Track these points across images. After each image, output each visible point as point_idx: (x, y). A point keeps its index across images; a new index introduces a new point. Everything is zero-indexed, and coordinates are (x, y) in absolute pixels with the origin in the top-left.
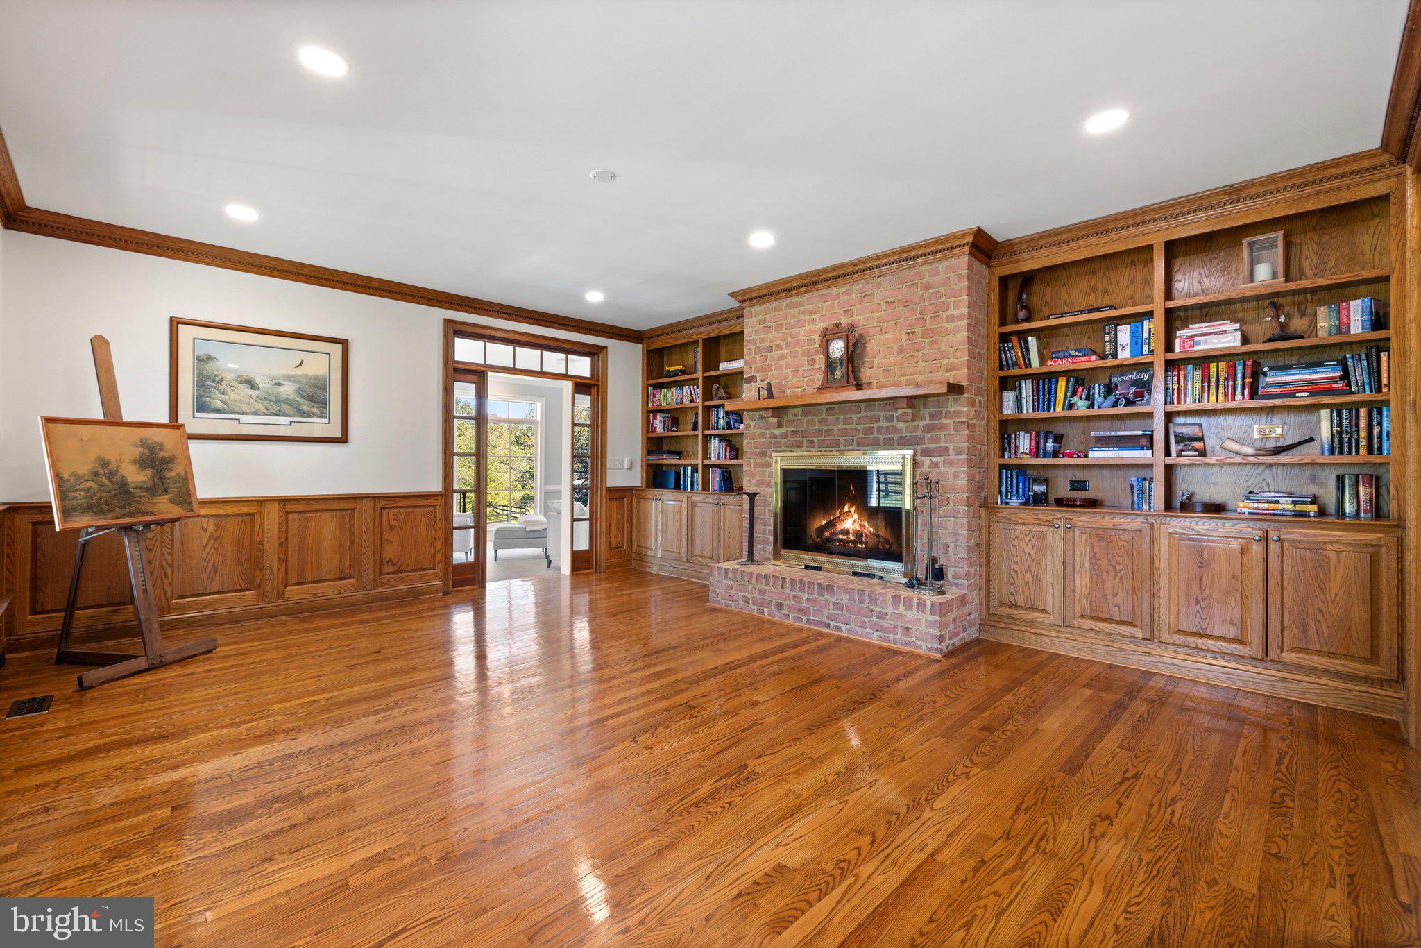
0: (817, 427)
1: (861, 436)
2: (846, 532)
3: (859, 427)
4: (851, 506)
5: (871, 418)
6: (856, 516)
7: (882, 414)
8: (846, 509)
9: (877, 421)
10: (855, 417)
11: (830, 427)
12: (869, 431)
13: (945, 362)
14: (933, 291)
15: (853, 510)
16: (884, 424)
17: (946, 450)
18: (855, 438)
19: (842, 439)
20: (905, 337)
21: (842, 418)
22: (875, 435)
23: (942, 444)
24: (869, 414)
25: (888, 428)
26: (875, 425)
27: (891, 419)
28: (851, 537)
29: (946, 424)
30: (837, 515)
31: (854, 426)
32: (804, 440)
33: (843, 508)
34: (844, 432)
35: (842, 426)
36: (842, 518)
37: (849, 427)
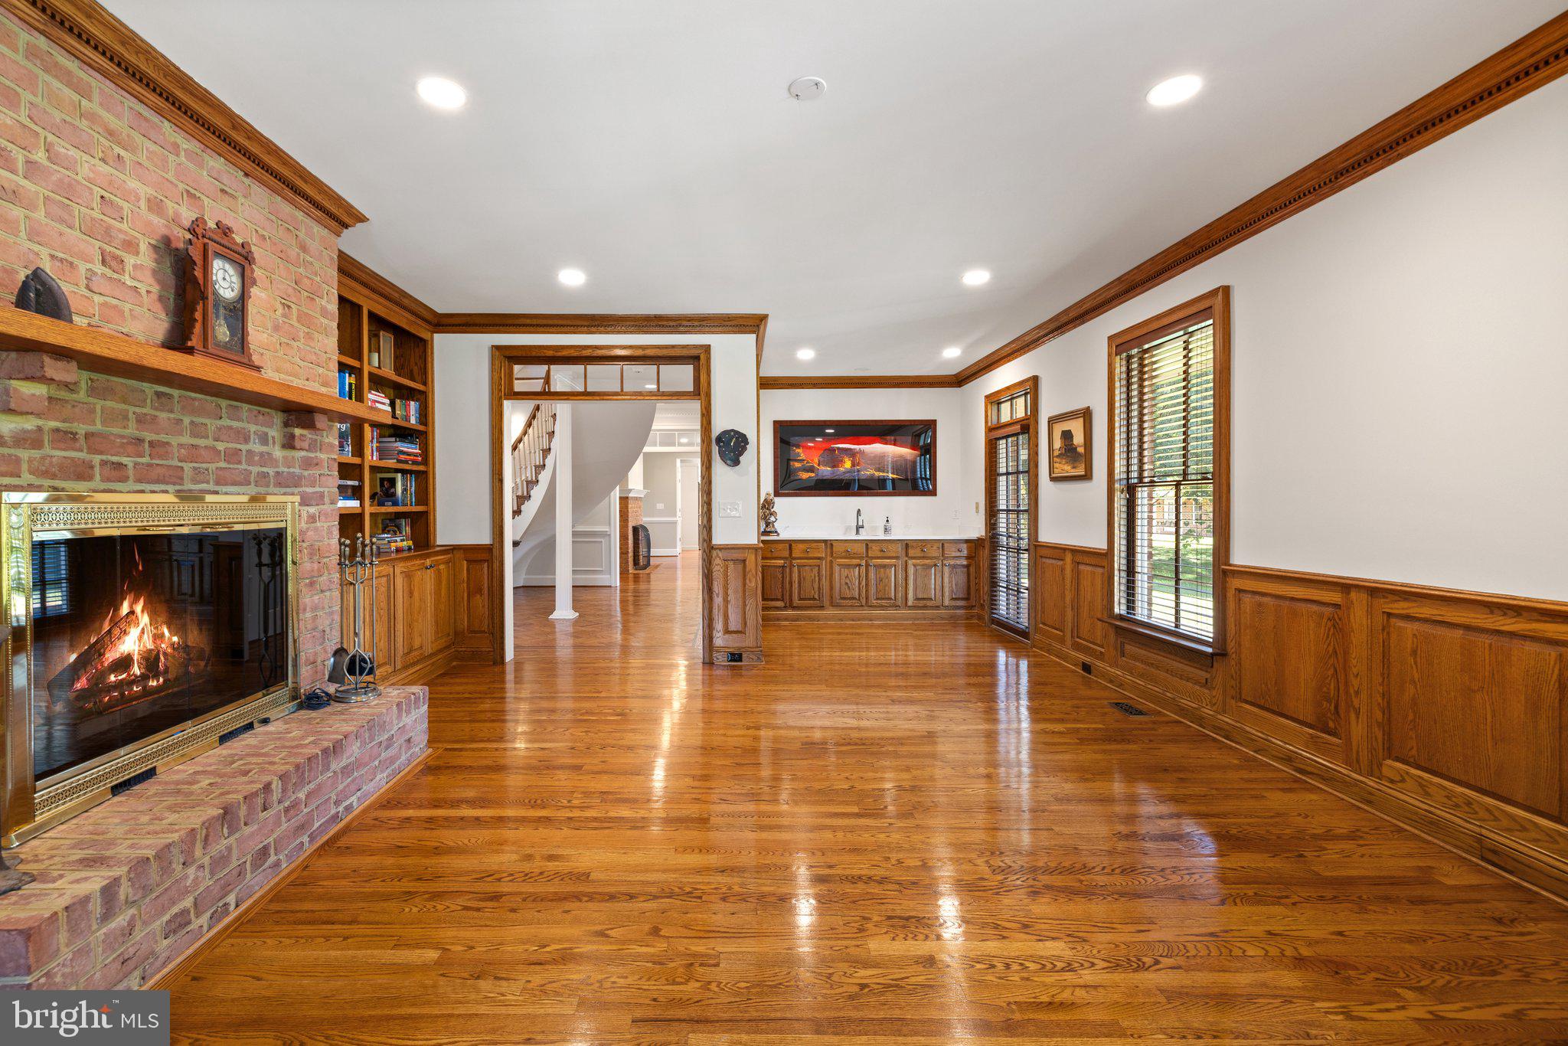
0: (132, 430)
1: (223, 464)
2: (125, 662)
3: (221, 446)
4: (135, 601)
5: (238, 432)
6: (145, 619)
7: (253, 428)
8: (125, 608)
9: (247, 440)
10: (212, 424)
11: (163, 438)
12: (233, 456)
13: (321, 370)
14: (308, 258)
15: (138, 608)
16: (257, 448)
17: (322, 495)
18: (212, 467)
19: (187, 467)
20: (280, 311)
21: (187, 420)
22: (244, 466)
23: (317, 489)
24: (235, 424)
25: (262, 454)
26: (244, 447)
27: (264, 439)
28: (136, 670)
29: (322, 461)
30: (106, 627)
31: (209, 442)
32: (97, 459)
33: (117, 609)
34: (193, 453)
35: (186, 439)
36: (116, 631)
37: (202, 442)
